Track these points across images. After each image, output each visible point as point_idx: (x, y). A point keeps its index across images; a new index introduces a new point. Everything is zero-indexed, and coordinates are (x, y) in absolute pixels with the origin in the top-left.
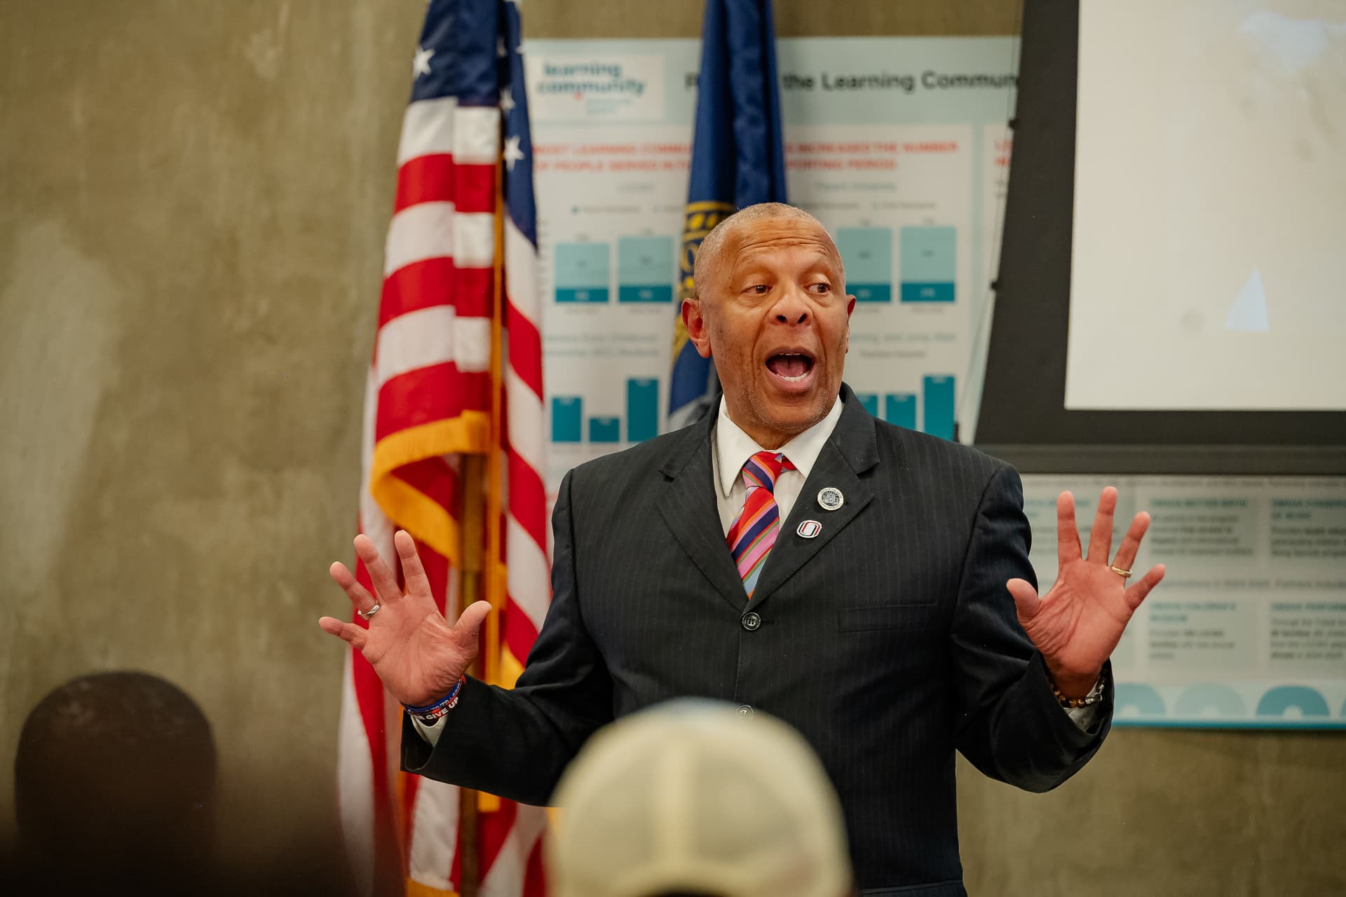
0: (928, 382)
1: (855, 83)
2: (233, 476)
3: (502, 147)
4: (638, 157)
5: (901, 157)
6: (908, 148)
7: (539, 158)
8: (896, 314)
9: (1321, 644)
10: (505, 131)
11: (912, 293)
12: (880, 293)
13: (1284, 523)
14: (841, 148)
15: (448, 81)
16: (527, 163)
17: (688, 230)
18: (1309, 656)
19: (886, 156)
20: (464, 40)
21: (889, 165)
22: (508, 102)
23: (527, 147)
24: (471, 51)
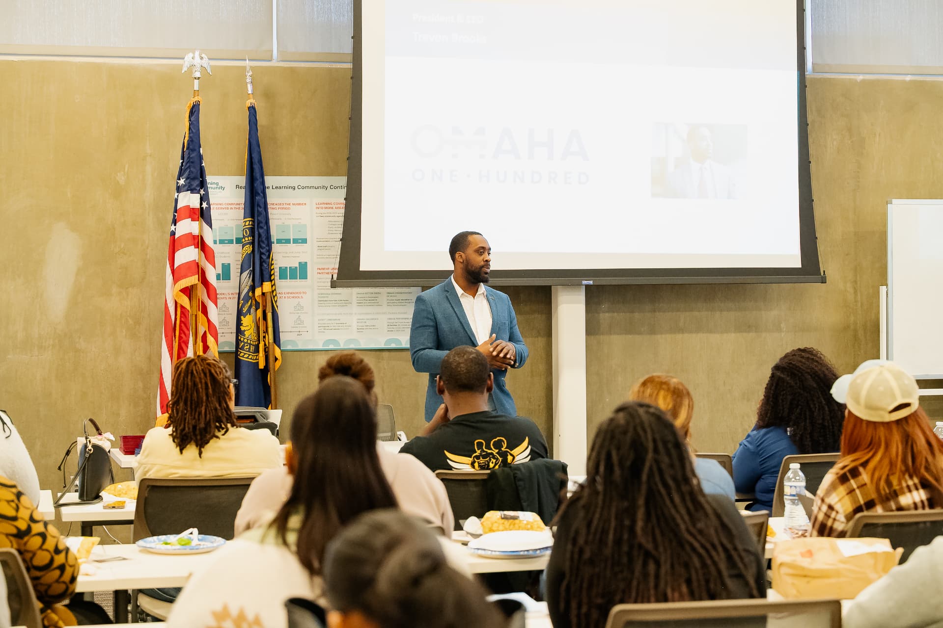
0: (300, 263)
1: (280, 188)
2: (115, 290)
3: (201, 204)
4: (224, 206)
5: (292, 207)
6: (294, 204)
7: (212, 207)
8: (292, 246)
9: (399, 328)
10: (202, 199)
11: (296, 241)
12: (288, 241)
13: (390, 298)
14: (276, 204)
15: (189, 187)
16: (209, 208)
17: (245, 225)
18: (397, 331)
19: (288, 206)
20: (192, 176)
21: (289, 209)
22: (202, 192)
23: (208, 204)
24: (194, 179)
